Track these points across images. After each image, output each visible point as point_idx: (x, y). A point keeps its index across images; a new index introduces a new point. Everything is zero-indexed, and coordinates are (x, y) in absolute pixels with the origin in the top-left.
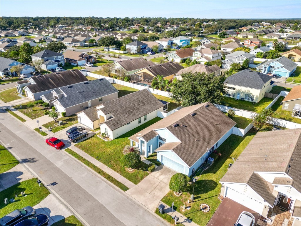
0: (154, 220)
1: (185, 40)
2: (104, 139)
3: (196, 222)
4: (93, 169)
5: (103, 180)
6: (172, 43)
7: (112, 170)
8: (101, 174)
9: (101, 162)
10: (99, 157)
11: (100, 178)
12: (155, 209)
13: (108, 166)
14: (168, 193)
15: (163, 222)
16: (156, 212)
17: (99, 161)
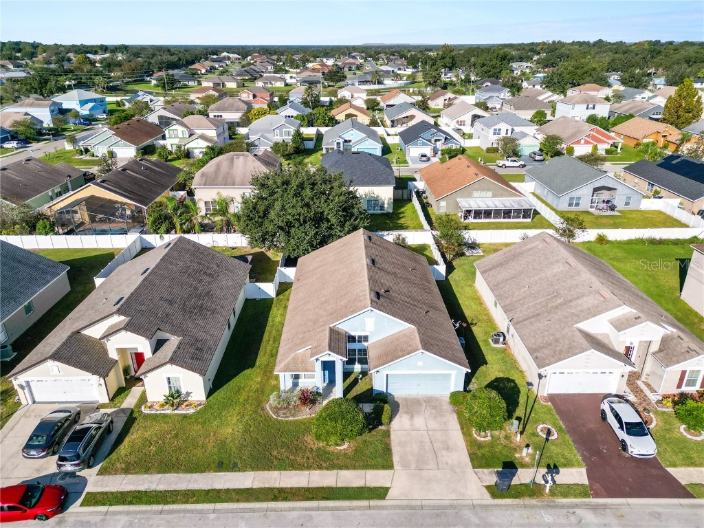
0: (508, 513)
1: (94, 100)
2: (176, 412)
3: (565, 466)
4: (247, 501)
5: (307, 509)
6: (63, 112)
7: (298, 472)
8: (285, 499)
9: (245, 471)
10: (226, 462)
11: (294, 509)
12: (485, 491)
13: (279, 469)
14: (467, 446)
15: (525, 506)
16: (494, 496)
17: (235, 471)
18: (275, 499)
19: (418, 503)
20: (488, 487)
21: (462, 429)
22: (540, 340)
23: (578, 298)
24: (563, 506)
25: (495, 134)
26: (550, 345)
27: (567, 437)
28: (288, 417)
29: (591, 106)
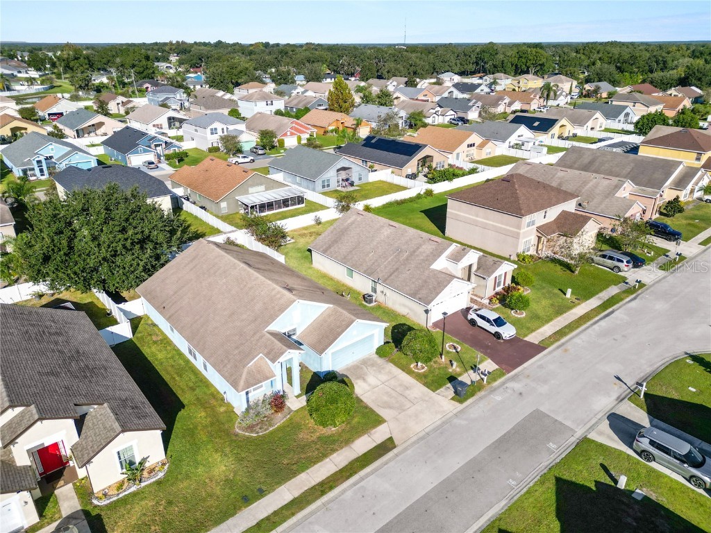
3: (479, 363)
7: (319, 464)
8: (331, 488)
9: (274, 490)
10: (248, 493)
11: (344, 491)
12: (453, 402)
13: (303, 471)
14: (417, 380)
15: (481, 398)
16: (461, 402)
17: (266, 495)
18: (323, 493)
19: (423, 433)
20: (452, 399)
21: (403, 370)
22: (413, 286)
23: (418, 248)
24: (499, 387)
25: (212, 134)
26: (423, 286)
27: (467, 346)
28: (268, 429)
29: (269, 102)
